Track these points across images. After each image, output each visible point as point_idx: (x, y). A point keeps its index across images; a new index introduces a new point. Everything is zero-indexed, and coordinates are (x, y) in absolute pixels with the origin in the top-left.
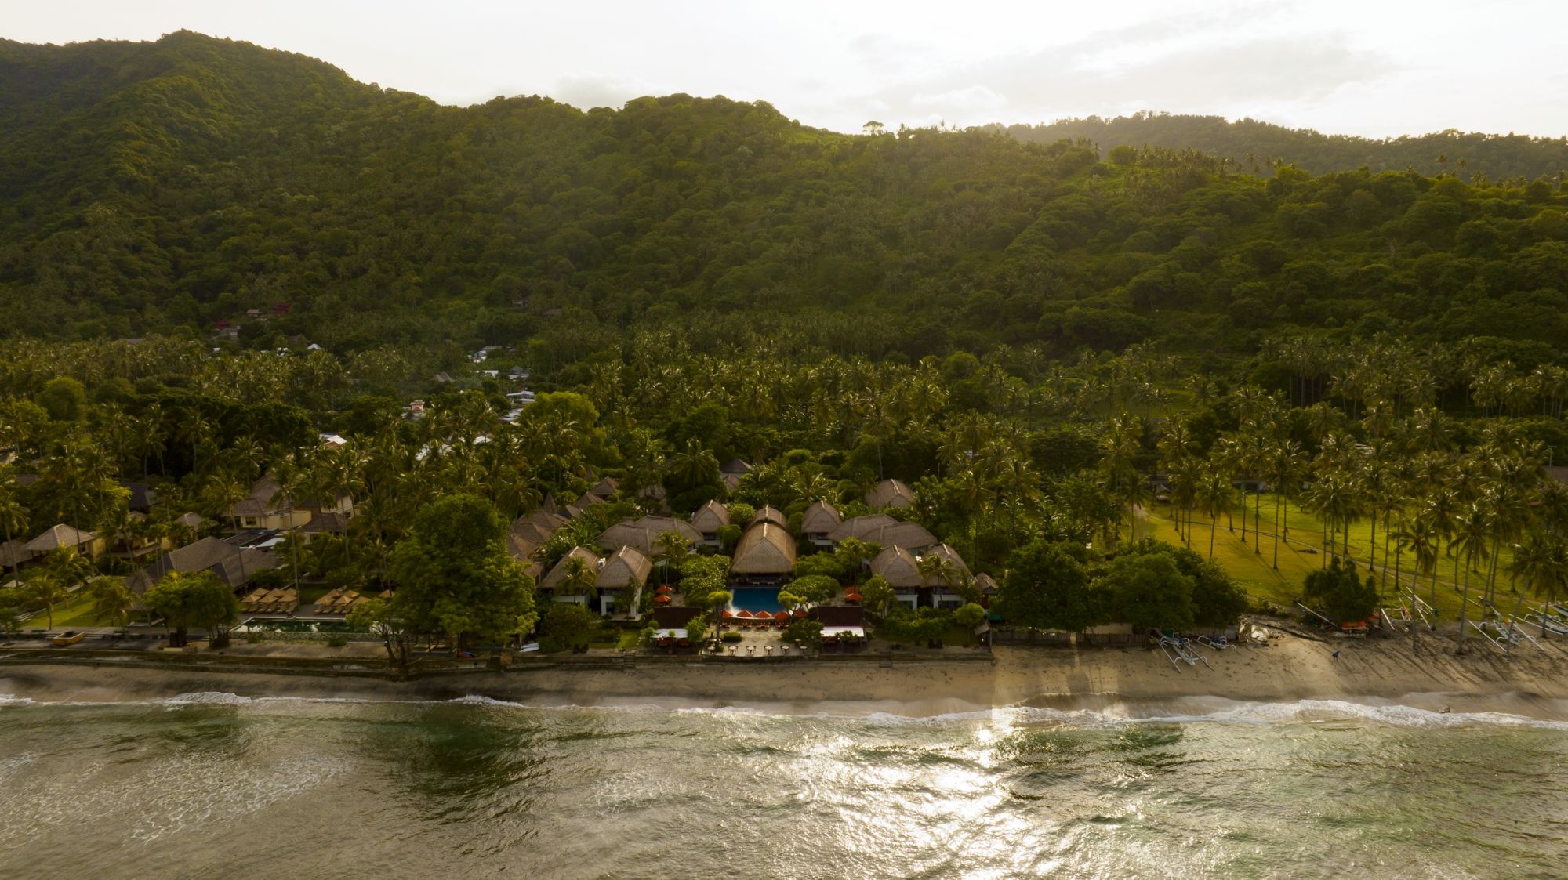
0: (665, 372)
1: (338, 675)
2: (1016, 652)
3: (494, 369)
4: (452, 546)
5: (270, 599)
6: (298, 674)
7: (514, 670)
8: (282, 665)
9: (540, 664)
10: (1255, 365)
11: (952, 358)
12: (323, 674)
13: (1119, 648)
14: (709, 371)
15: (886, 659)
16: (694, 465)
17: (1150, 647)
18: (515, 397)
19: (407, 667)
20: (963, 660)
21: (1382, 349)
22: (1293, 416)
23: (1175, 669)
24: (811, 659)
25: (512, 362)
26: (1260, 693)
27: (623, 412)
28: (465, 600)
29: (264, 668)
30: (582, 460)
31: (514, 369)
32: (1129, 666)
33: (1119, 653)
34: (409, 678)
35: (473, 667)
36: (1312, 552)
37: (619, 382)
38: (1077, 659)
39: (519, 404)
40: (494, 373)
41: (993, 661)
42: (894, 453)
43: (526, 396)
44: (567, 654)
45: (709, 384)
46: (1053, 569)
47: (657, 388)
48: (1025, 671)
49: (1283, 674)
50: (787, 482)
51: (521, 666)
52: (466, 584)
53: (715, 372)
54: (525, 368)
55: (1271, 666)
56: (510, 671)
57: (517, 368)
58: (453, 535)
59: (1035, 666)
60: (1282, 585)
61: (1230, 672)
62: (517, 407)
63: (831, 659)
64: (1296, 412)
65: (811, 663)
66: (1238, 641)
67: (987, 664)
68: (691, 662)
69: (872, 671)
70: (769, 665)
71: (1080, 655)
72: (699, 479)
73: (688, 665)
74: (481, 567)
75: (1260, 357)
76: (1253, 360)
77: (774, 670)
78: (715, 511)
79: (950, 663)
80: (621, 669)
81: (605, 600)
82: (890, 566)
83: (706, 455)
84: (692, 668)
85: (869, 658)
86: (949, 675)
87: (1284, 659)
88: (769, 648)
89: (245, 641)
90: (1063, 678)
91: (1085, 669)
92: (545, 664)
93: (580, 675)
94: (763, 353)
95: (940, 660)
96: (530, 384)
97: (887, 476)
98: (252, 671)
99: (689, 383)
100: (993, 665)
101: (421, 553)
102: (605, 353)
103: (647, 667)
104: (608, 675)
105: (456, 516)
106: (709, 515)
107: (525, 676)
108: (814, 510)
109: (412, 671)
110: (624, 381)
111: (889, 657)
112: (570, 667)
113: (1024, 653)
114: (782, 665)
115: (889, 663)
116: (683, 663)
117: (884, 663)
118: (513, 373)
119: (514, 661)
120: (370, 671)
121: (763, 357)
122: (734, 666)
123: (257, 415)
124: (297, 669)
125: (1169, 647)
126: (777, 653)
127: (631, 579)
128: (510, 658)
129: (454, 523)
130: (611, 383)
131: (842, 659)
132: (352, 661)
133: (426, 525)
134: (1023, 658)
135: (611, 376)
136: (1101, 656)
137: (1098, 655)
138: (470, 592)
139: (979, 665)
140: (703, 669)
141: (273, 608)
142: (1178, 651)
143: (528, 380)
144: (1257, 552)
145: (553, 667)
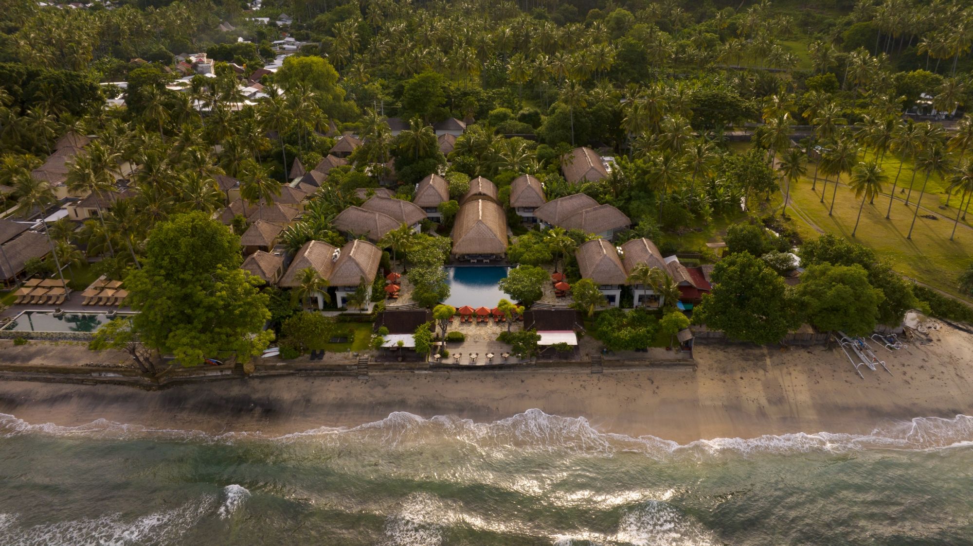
0: (392, 30)
1: (96, 382)
2: (713, 353)
3: (266, 17)
4: (183, 272)
5: (40, 292)
6: (59, 382)
7: (257, 377)
8: (44, 372)
9: (280, 371)
10: (849, 24)
11: (613, 14)
12: (82, 382)
13: (804, 347)
14: (426, 30)
15: (596, 364)
16: (416, 140)
17: (831, 346)
18: (280, 44)
19: (158, 378)
20: (668, 366)
21: (960, 10)
22: (897, 79)
23: (857, 374)
24: (529, 366)
25: (280, 10)
26: (942, 406)
27: (359, 69)
28: (200, 326)
29: (27, 376)
30: (325, 118)
31: (281, 16)
32: (816, 369)
33: (804, 354)
34: (161, 388)
35: (219, 374)
36: (934, 218)
37: (356, 37)
38: (768, 361)
39: (283, 51)
40: (266, 20)
41: (694, 365)
42: (583, 120)
43: (288, 43)
44: (303, 360)
45: (427, 43)
46: (757, 286)
47: (386, 44)
48: (723, 377)
49: (956, 379)
50: (496, 152)
51: (263, 373)
52: (199, 311)
53: (431, 31)
54: (289, 15)
55: (943, 369)
56: (253, 378)
57: (283, 16)
58: (183, 261)
59: (732, 371)
60: (921, 259)
61: (907, 378)
62: (281, 54)
63: (547, 366)
64: (901, 76)
65: (529, 370)
66: (905, 335)
67: (689, 370)
68: (419, 369)
69: (585, 377)
70: (491, 372)
71: (771, 356)
72: (421, 153)
73: (416, 372)
74: (212, 294)
75: (852, 16)
76: (846, 19)
77: (496, 377)
78: (436, 186)
79: (656, 370)
80: (356, 376)
81: (340, 295)
82: (597, 266)
83: (427, 131)
84: (420, 375)
85: (582, 365)
86: (656, 383)
87: (952, 360)
88: (490, 355)
89: (12, 342)
90: (759, 386)
91: (777, 373)
92: (285, 371)
93: (318, 382)
94: (467, 8)
95: (647, 366)
96: (293, 31)
97: (580, 144)
98: (16, 379)
99: (412, 39)
100: (695, 371)
101: (149, 286)
102: (347, 6)
103: (378, 373)
104: (344, 382)
105: (184, 242)
106: (431, 191)
107: (267, 384)
108: (520, 181)
109: (163, 381)
110: (361, 36)
111: (600, 363)
112: (307, 373)
113: (720, 355)
114: (502, 372)
115: (600, 369)
116: (411, 369)
117: (595, 369)
118: (280, 20)
119: (256, 369)
120: (125, 379)
121: (467, 13)
122: (458, 373)
123: (49, 83)
124: (59, 377)
125: (850, 350)
126: (498, 361)
127: (362, 278)
128: (253, 367)
129: (183, 248)
130: (350, 39)
131: (558, 365)
132: (108, 369)
133: (156, 249)
134: (720, 362)
135: (350, 33)
136: (790, 358)
137: (787, 357)
138: (204, 319)
139: (681, 370)
140: (431, 376)
141: (45, 299)
142: (857, 352)
143: (292, 26)
144: (888, 218)
145: (292, 374)
